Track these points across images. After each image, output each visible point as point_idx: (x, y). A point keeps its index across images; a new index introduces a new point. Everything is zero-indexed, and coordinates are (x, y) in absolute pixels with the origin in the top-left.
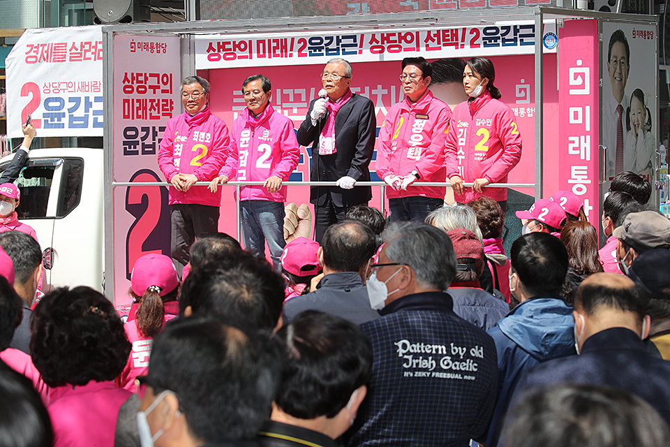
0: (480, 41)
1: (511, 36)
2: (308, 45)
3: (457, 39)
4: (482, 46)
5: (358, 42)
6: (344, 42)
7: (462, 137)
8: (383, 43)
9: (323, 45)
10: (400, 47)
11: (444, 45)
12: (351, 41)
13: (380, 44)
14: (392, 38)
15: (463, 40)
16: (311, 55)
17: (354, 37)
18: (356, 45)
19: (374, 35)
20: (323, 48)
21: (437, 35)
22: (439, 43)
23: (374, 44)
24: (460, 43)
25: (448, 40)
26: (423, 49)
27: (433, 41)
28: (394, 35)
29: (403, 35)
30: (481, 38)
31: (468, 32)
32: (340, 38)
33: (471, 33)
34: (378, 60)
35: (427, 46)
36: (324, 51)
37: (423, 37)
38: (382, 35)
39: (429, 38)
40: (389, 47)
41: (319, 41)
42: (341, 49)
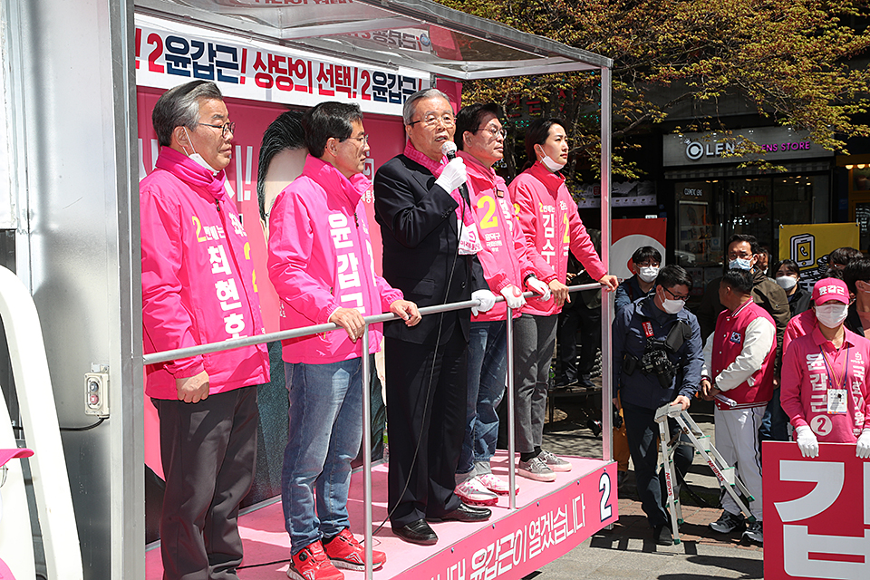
0: (370, 91)
1: (395, 90)
2: (166, 51)
3: (350, 85)
4: (372, 98)
5: (239, 62)
6: (221, 56)
7: (549, 225)
8: (271, 71)
9: (188, 56)
10: (291, 82)
11: (339, 89)
12: (228, 58)
13: (267, 72)
14: (282, 65)
15: (355, 87)
16: (171, 71)
17: (233, 51)
18: (236, 67)
19: (259, 54)
20: (188, 61)
21: (330, 72)
22: (332, 86)
23: (260, 70)
24: (353, 90)
25: (340, 82)
26: (316, 90)
27: (326, 80)
28: (283, 59)
29: (294, 63)
30: (371, 87)
31: (359, 74)
32: (215, 49)
33: (363, 77)
34: (265, 100)
35: (320, 86)
36: (190, 68)
37: (316, 72)
38: (270, 56)
39: (322, 75)
40: (279, 79)
41: (182, 46)
42: (216, 68)
